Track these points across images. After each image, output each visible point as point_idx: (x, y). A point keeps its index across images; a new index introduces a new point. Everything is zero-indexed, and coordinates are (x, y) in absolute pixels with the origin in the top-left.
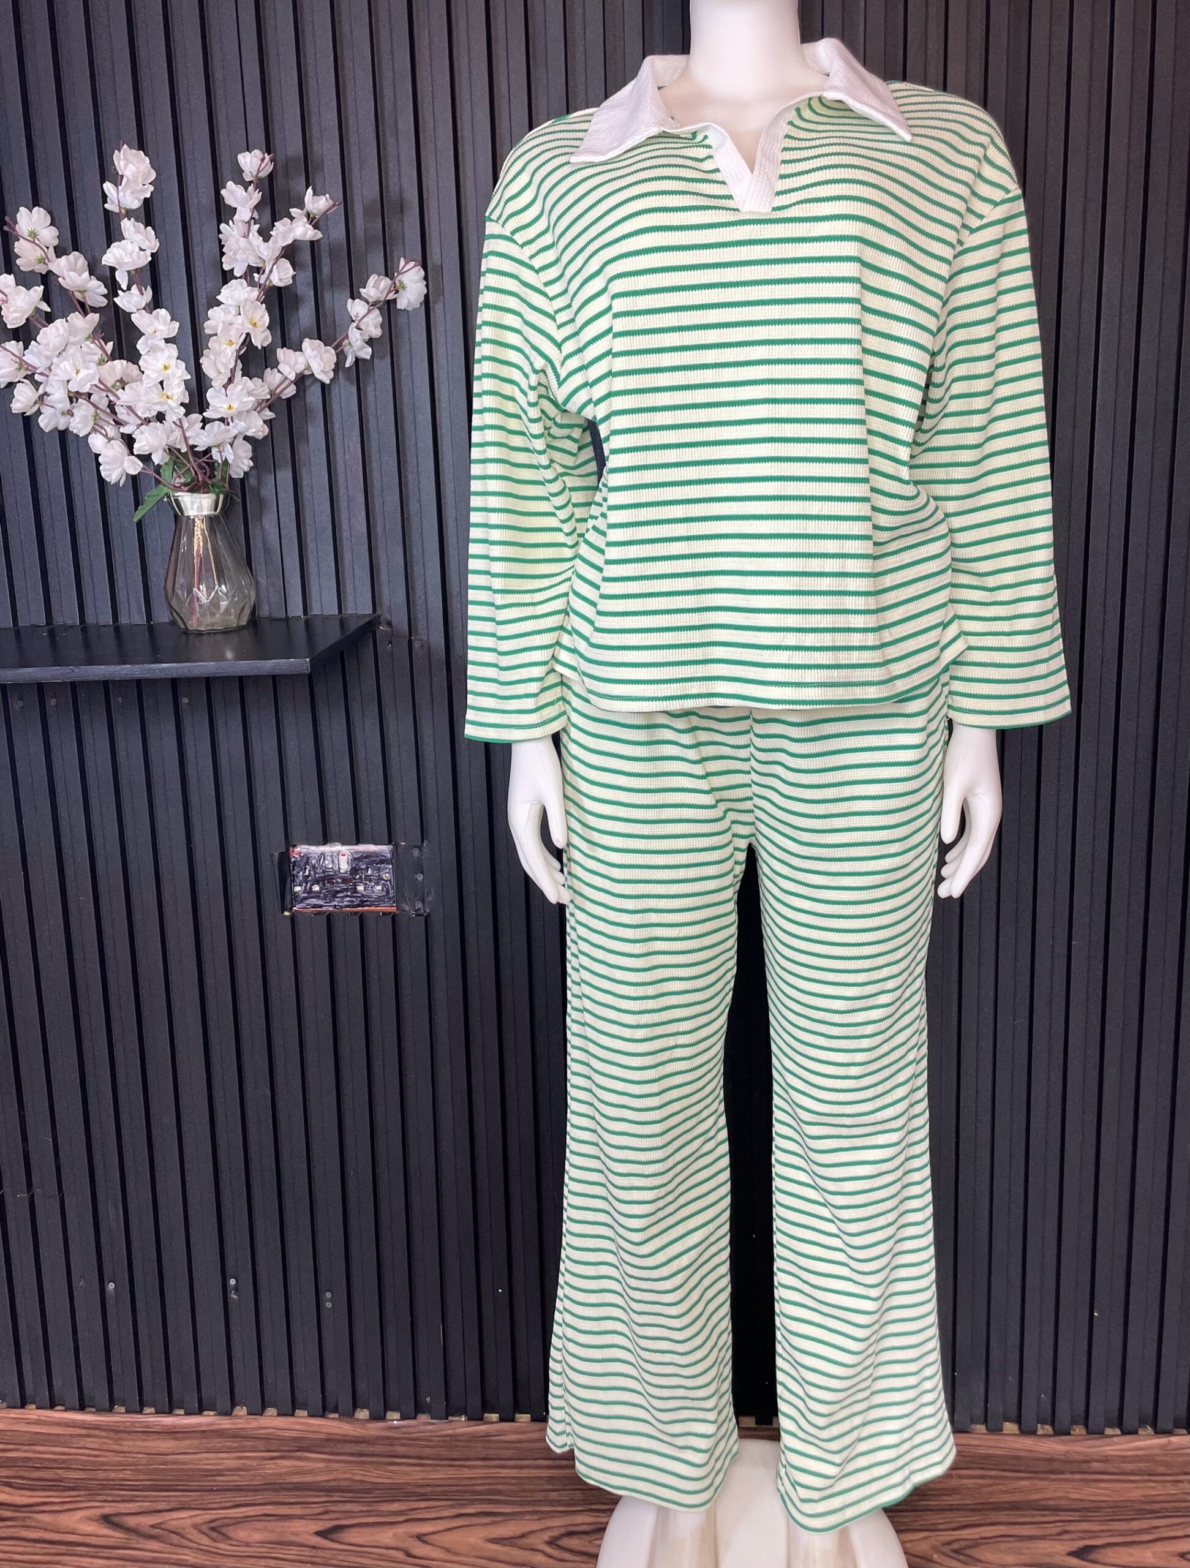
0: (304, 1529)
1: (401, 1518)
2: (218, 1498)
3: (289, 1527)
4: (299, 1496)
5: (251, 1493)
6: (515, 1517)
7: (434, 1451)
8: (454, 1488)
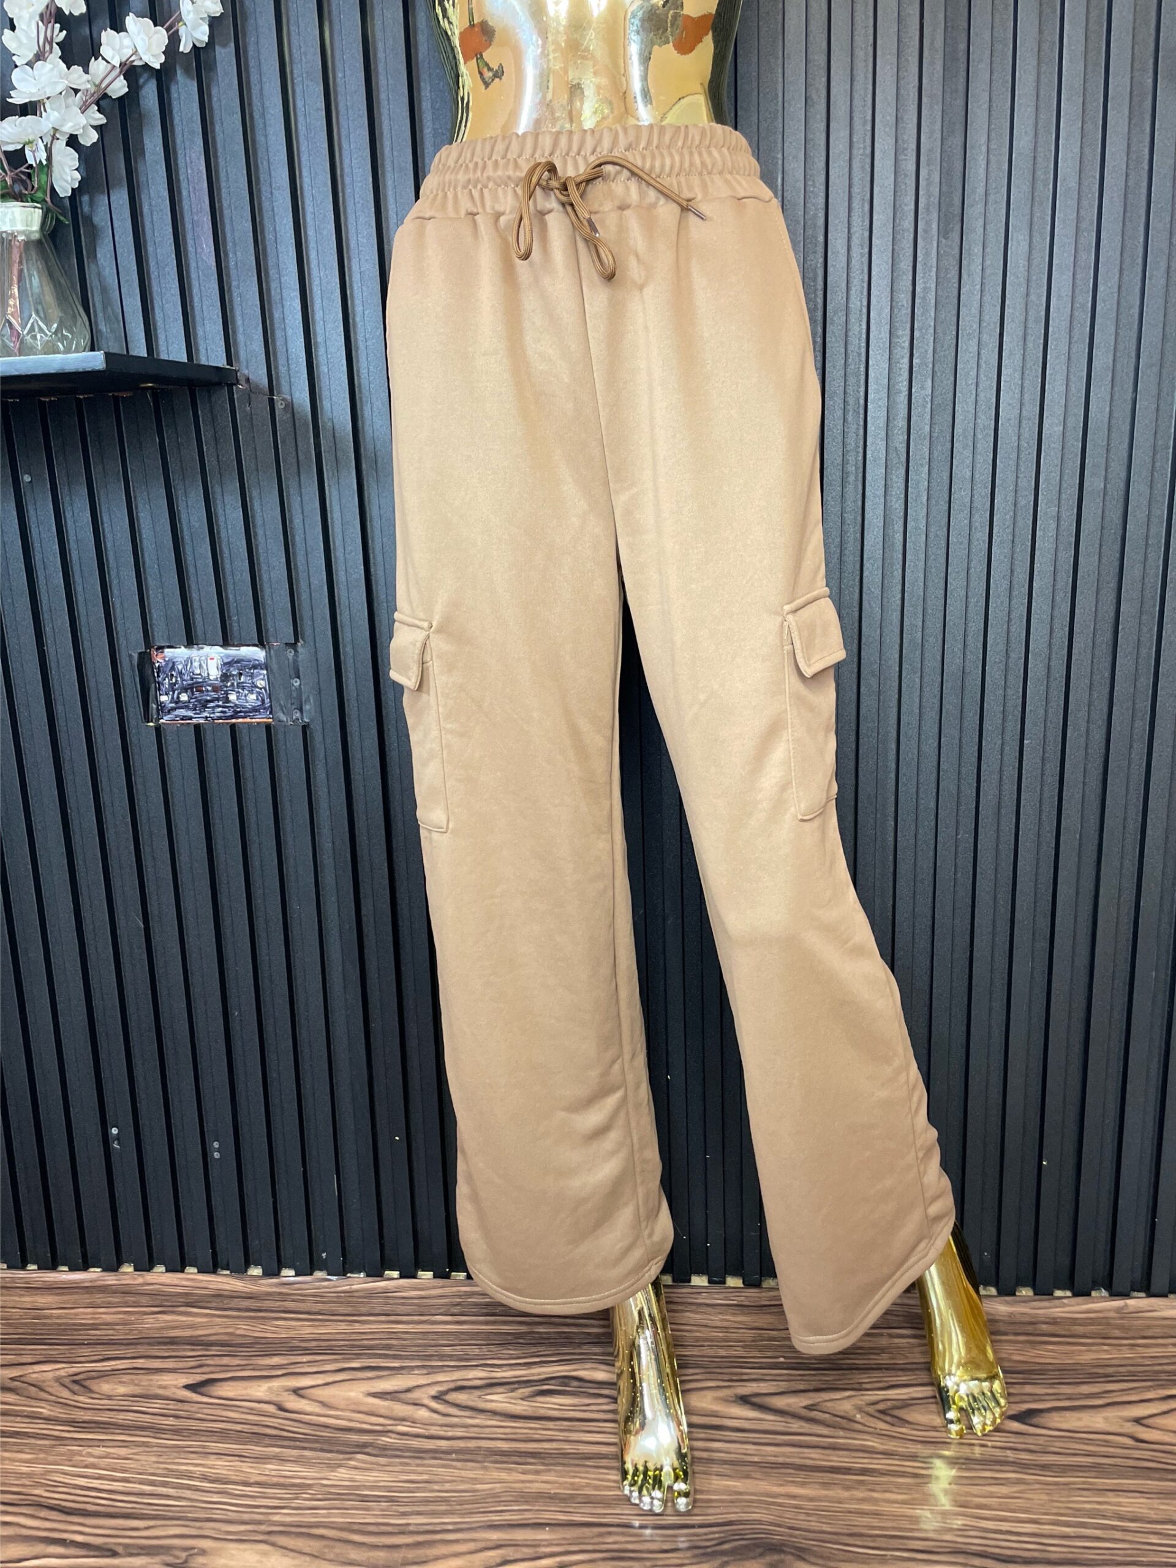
0: (174, 1383)
1: (279, 1372)
2: (85, 1351)
3: (157, 1381)
4: (174, 1350)
5: (123, 1347)
6: (403, 1372)
7: (327, 1307)
8: (342, 1343)
